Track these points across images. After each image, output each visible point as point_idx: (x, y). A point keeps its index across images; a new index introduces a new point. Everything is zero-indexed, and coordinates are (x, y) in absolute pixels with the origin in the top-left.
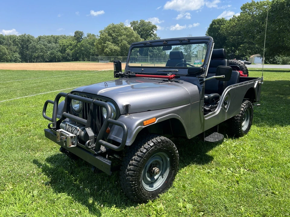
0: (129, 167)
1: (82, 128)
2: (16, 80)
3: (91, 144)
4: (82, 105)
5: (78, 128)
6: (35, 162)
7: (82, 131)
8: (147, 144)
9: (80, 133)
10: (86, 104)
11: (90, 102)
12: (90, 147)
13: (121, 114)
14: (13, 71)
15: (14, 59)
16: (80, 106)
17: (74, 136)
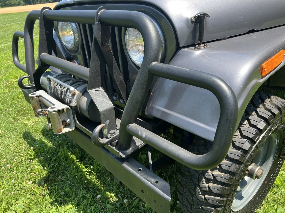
0: (206, 185)
1: (82, 87)
2: (16, 22)
3: (106, 131)
4: (78, 36)
5: (72, 89)
6: (27, 136)
7: (83, 95)
8: (248, 125)
9: (78, 101)
10: (84, 26)
11: (92, 18)
12: (105, 141)
13: (182, 44)
14: (14, 14)
15: (17, 2)
16: (75, 39)
17: (67, 109)
